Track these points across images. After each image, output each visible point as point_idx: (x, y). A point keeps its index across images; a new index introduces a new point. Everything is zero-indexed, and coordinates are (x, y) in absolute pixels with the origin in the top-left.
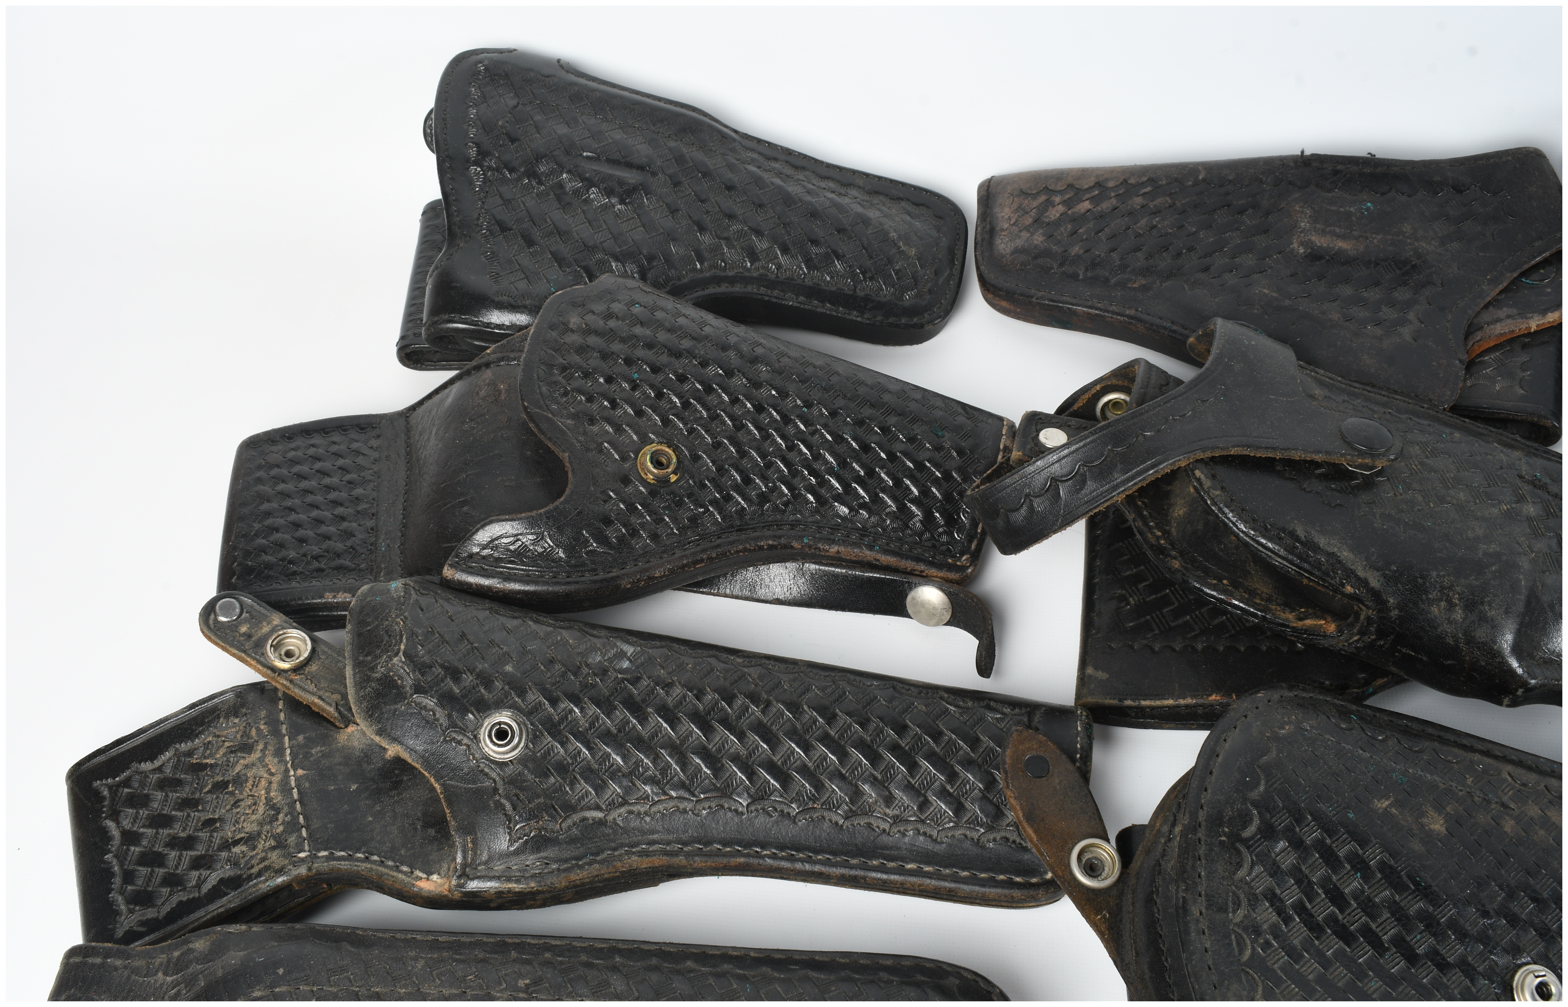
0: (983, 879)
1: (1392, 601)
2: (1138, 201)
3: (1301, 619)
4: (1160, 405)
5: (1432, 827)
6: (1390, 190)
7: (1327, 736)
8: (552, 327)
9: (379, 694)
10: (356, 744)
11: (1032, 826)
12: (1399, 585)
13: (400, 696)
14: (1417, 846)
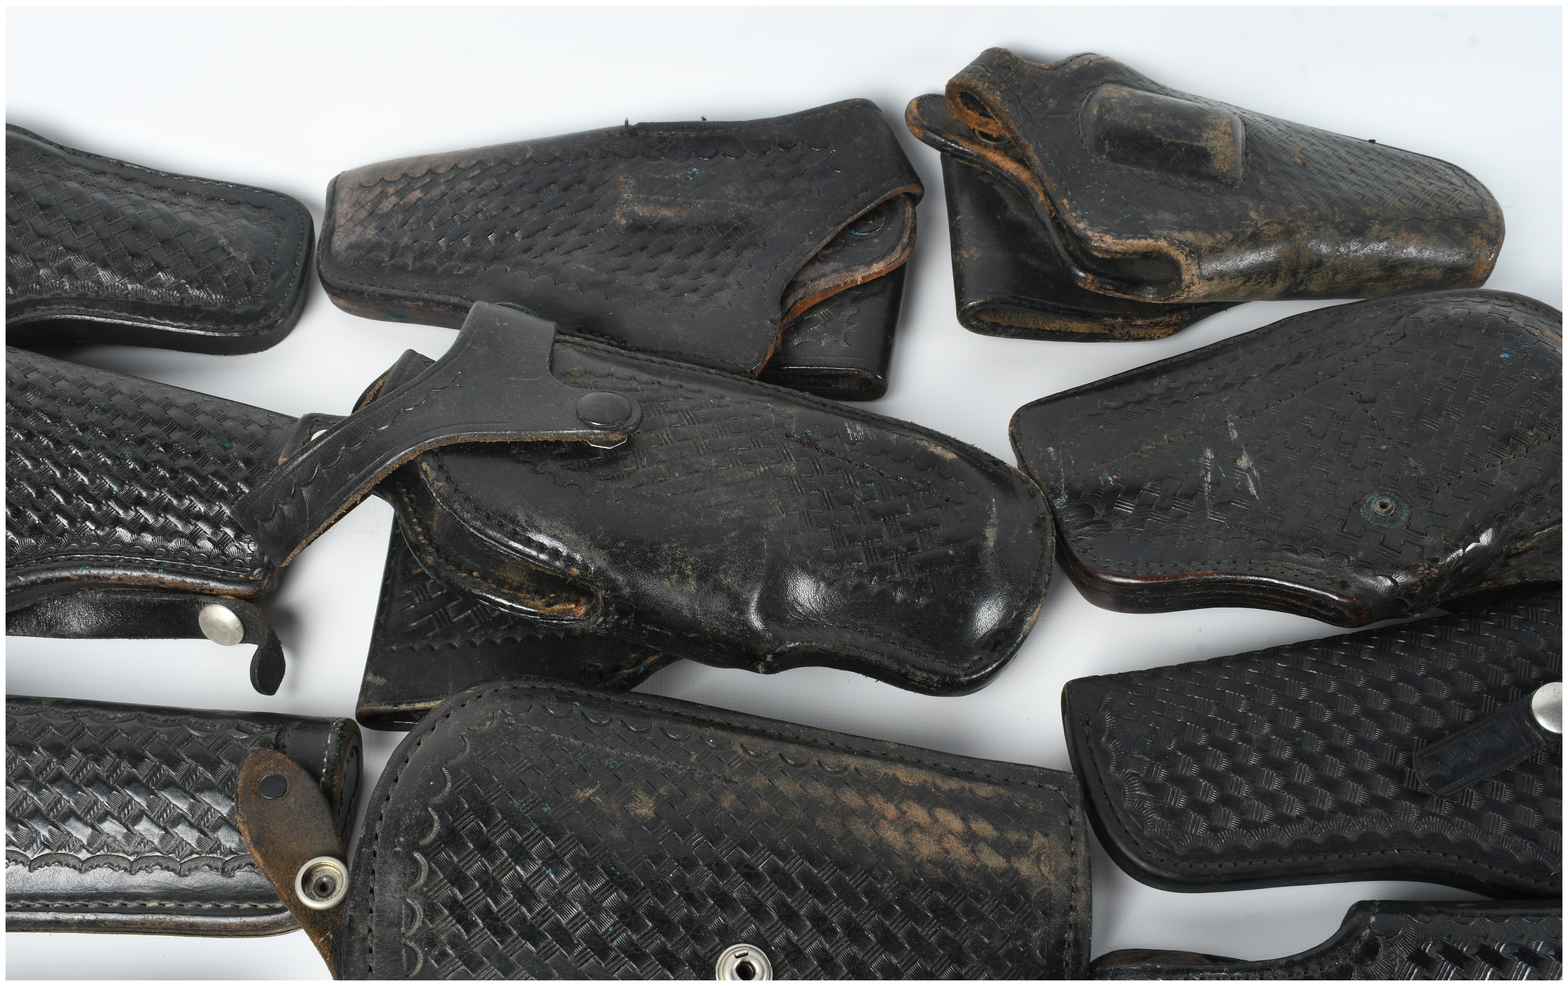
0: (227, 910)
1: (621, 579)
2: (466, 185)
3: (549, 605)
4: (393, 398)
5: (638, 811)
6: (716, 154)
7: (535, 728)
11: (259, 851)
12: (628, 562)
14: (617, 834)
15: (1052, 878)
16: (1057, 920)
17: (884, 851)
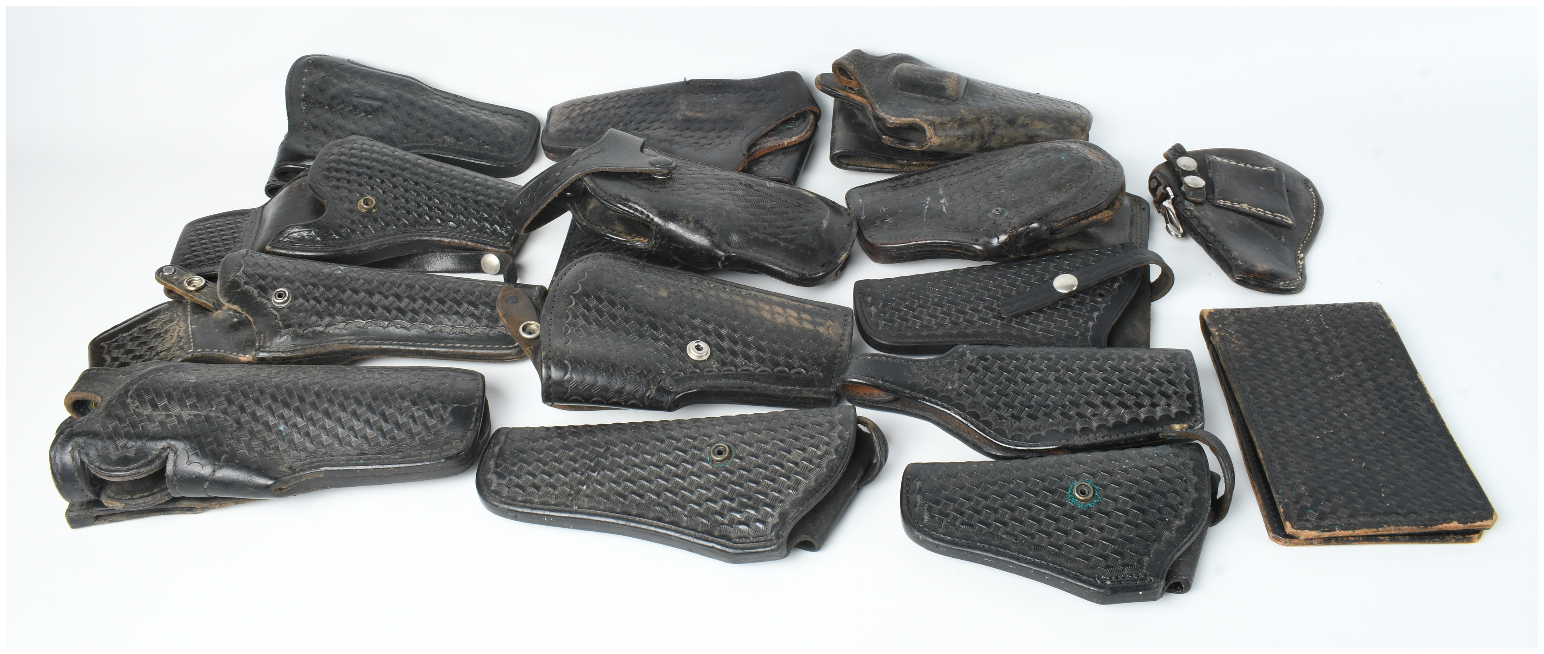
0: (489, 348)
2: (612, 104)
3: (633, 238)
5: (661, 294)
6: (725, 92)
8: (326, 154)
9: (230, 287)
10: (220, 316)
11: (506, 319)
13: (239, 286)
14: (652, 299)
15: (833, 335)
16: (833, 348)
17: (762, 319)
